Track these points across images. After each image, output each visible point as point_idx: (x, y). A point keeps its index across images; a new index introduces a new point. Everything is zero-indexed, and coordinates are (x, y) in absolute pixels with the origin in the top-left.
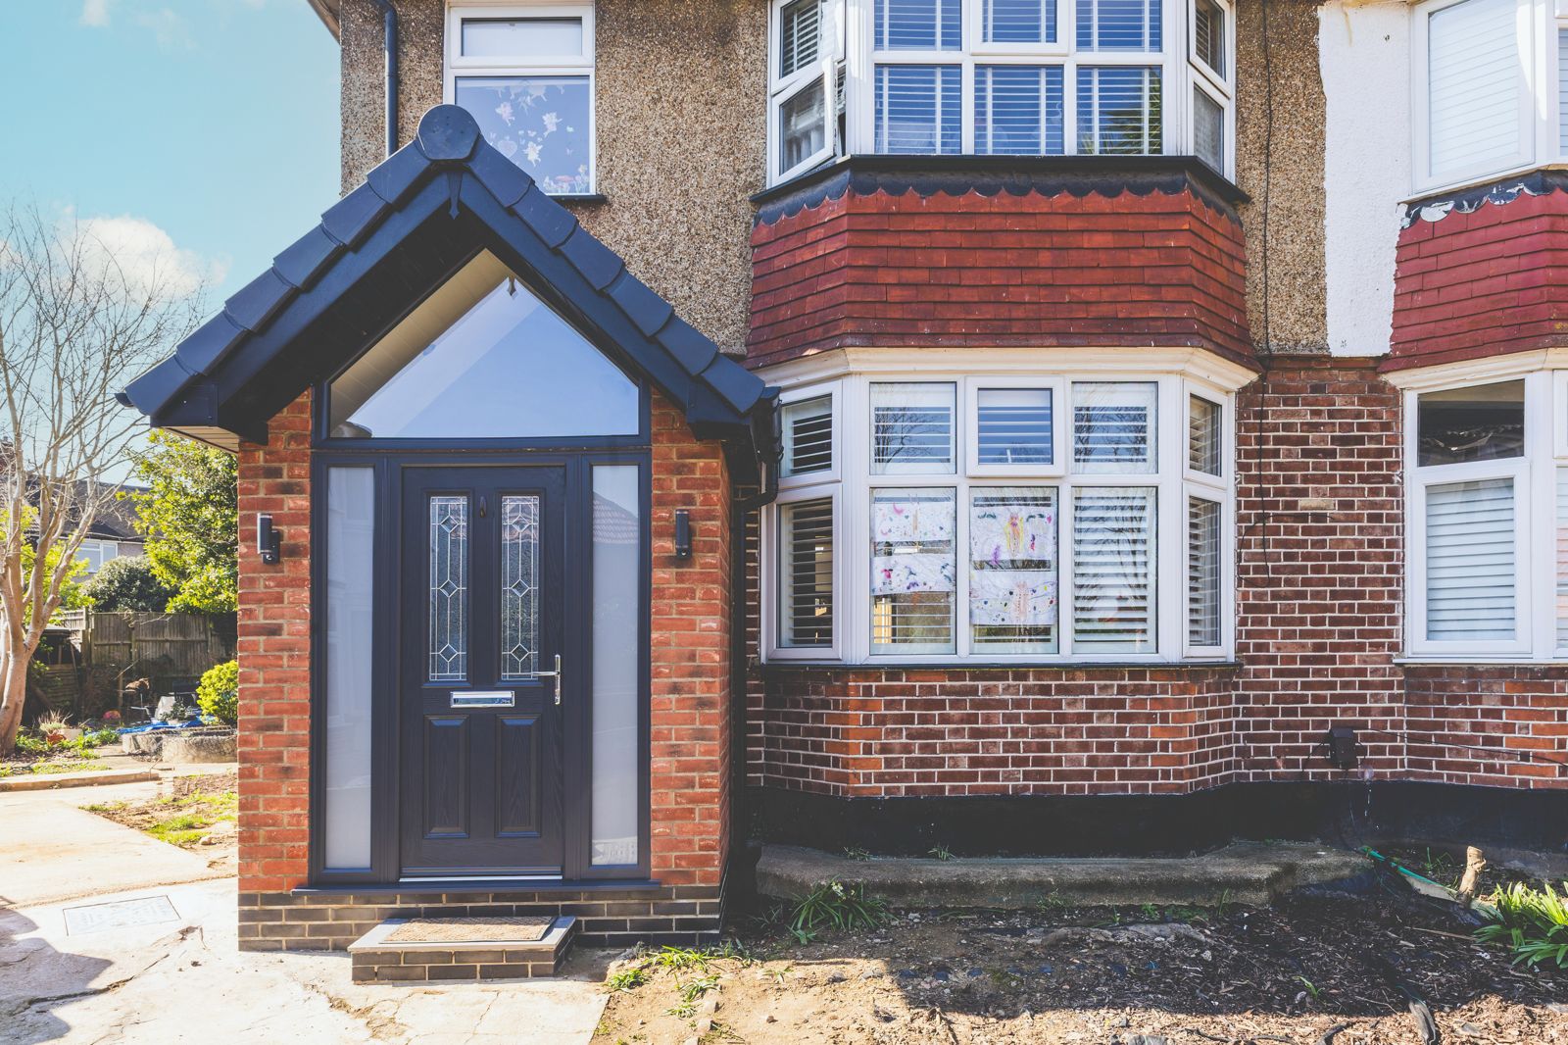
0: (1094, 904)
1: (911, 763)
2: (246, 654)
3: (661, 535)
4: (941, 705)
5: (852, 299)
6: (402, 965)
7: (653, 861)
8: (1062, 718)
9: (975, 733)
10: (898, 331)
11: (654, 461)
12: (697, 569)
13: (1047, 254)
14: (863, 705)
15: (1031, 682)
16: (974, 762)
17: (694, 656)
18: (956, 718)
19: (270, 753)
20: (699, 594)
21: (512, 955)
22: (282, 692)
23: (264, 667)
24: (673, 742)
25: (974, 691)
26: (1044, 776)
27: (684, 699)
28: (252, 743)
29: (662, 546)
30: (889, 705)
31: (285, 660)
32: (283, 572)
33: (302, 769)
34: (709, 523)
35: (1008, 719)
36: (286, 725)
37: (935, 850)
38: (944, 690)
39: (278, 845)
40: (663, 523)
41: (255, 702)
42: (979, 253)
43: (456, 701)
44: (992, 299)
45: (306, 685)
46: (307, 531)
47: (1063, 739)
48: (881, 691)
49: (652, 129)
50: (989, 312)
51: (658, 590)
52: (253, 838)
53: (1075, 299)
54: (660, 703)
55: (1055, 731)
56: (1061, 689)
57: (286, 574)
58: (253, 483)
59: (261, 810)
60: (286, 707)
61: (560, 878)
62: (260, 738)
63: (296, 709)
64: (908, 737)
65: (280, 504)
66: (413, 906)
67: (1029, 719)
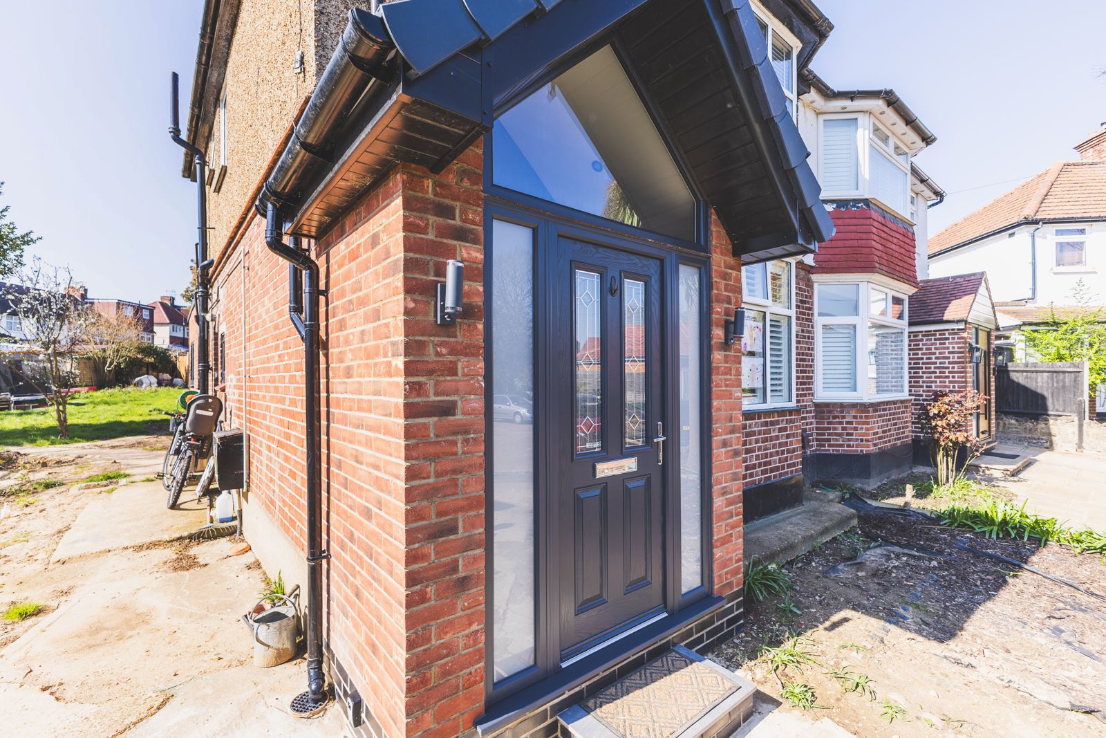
2: (414, 441)
3: (717, 326)
7: (716, 581)
8: (771, 439)
11: (714, 269)
12: (732, 353)
15: (762, 420)
17: (732, 417)
19: (445, 565)
20: (733, 372)
21: (734, 712)
22: (456, 485)
23: (435, 457)
24: (724, 485)
26: (767, 471)
27: (728, 452)
28: (424, 557)
29: (718, 334)
31: (459, 445)
32: (456, 337)
33: (479, 576)
35: (756, 442)
36: (463, 524)
39: (452, 680)
40: (718, 316)
41: (425, 503)
43: (601, 472)
46: (480, 289)
47: (771, 451)
51: (715, 369)
52: (424, 681)
54: (718, 456)
55: (769, 447)
56: (771, 423)
57: (460, 339)
58: (421, 218)
59: (433, 642)
60: (461, 503)
61: (665, 615)
62: (430, 549)
63: (474, 503)
66: (577, 689)
67: (762, 441)
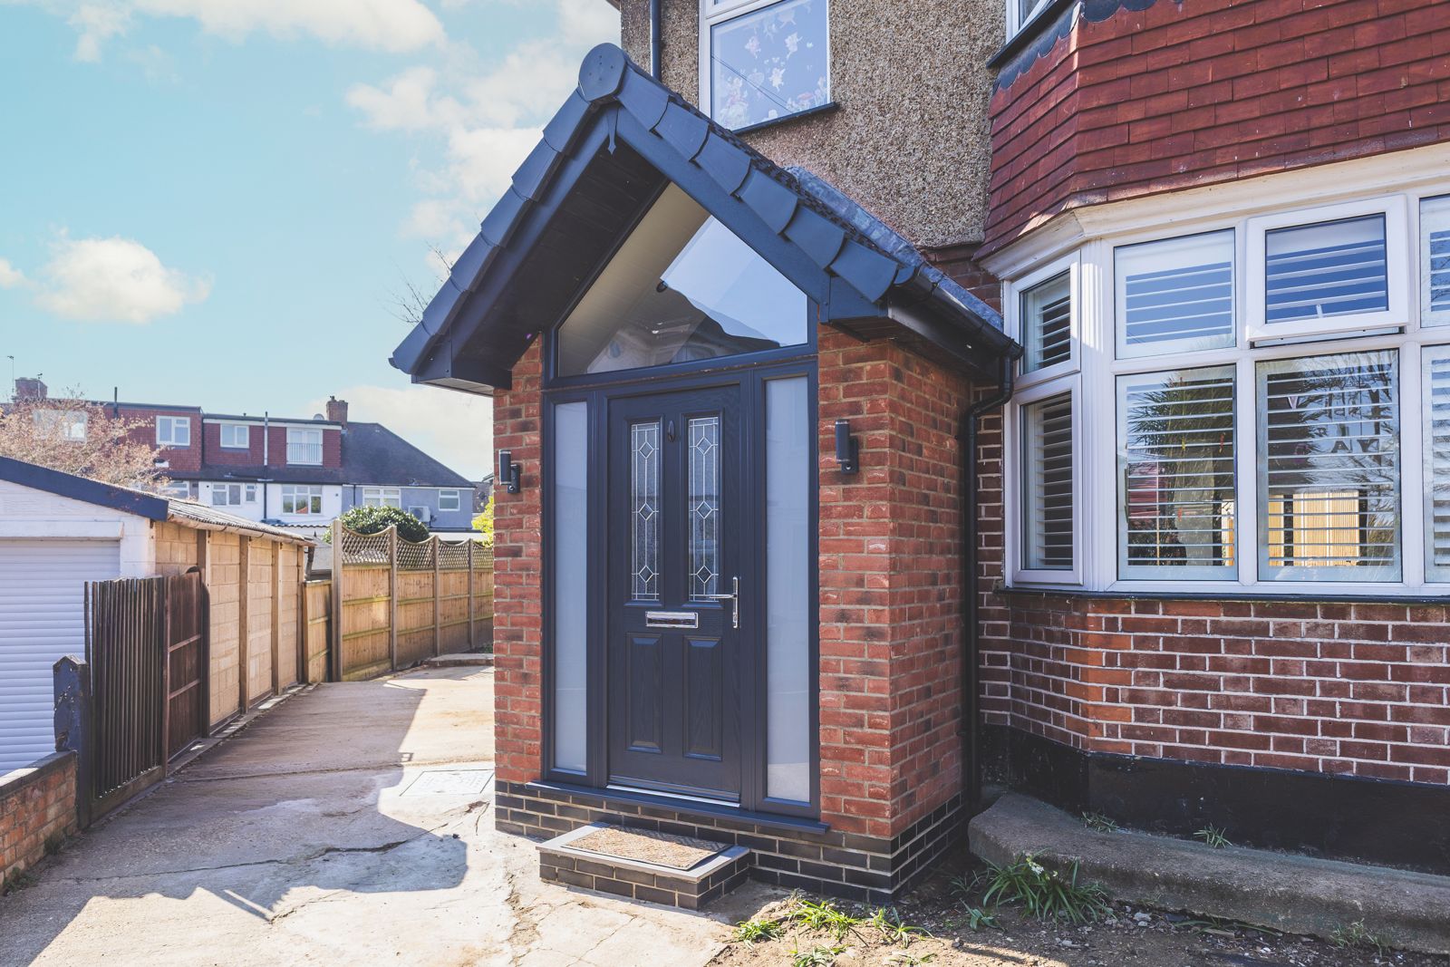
0: (1433, 951)
1: (1171, 717)
3: (827, 449)
4: (1213, 646)
5: (1085, 150)
6: (576, 871)
7: (822, 803)
8: (1405, 674)
9: (1263, 686)
10: (1143, 176)
11: (820, 370)
12: (865, 485)
13: (1370, 28)
14: (1106, 642)
15: (1353, 620)
16: (1262, 724)
17: (862, 580)
18: (1236, 664)
19: (515, 660)
20: (867, 512)
21: (663, 880)
22: (522, 606)
23: (508, 584)
24: (842, 675)
25: (1263, 630)
26: (1379, 752)
27: (852, 628)
28: (503, 651)
29: (829, 461)
30: (1140, 643)
31: (524, 578)
32: (522, 501)
33: (536, 677)
34: (876, 432)
35: (1316, 669)
36: (525, 636)
37: (1205, 832)
38: (1217, 627)
39: (520, 741)
40: (830, 436)
41: (504, 614)
42: (1260, 52)
43: (651, 621)
44: (1282, 109)
45: (539, 602)
46: (538, 463)
47: (1408, 703)
48: (1130, 625)
49: (883, 20)
50: (1275, 127)
51: (826, 508)
52: (504, 734)
53: (1418, 81)
54: (829, 631)
55: (1394, 691)
56: (1401, 633)
57: (524, 502)
58: (502, 424)
59: (509, 709)
60: (525, 620)
61: (737, 805)
62: (508, 647)
63: (531, 623)
64: (1167, 684)
65: (519, 441)
66: (615, 812)
67: (1349, 671)
